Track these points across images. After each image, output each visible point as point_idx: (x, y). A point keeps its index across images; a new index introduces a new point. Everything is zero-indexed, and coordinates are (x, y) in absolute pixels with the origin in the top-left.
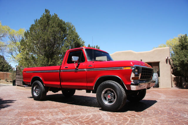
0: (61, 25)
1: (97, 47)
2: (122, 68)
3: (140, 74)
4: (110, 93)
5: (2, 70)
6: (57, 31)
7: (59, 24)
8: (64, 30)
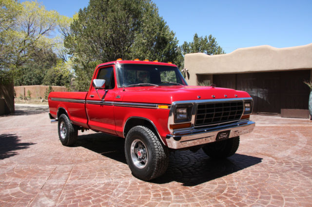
0: (130, 5)
1: (210, 37)
2: (155, 106)
3: (193, 117)
4: (143, 149)
5: (60, 82)
6: (120, 18)
7: (125, 4)
8: (137, 15)
